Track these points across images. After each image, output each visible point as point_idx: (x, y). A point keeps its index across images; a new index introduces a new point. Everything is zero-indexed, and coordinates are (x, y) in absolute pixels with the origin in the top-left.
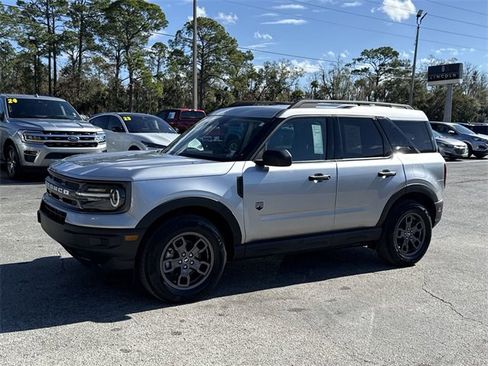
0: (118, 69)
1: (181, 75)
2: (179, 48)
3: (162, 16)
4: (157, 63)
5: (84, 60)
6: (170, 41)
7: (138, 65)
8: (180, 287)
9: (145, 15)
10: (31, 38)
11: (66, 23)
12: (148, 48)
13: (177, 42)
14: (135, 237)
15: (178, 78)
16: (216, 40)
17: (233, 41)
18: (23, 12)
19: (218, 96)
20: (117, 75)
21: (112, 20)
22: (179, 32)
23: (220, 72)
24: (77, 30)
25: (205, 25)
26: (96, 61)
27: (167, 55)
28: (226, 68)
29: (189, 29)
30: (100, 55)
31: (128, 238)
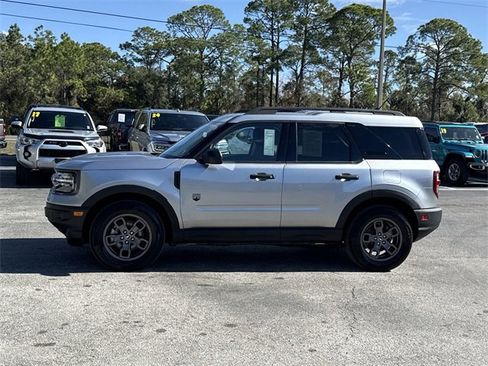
0: (341, 81)
1: (413, 85)
2: (410, 54)
3: (390, 22)
4: (384, 73)
5: (307, 75)
6: (400, 48)
7: (360, 78)
8: (121, 258)
9: (372, 22)
10: (255, 54)
11: (290, 37)
12: (376, 57)
13: (407, 49)
14: (81, 214)
15: (408, 89)
16: (454, 43)
17: (477, 43)
18: (249, 30)
19: (458, 108)
20: (339, 89)
21: (336, 30)
22: (411, 37)
23: (460, 80)
24: (301, 44)
25: (442, 28)
26: (320, 75)
27: (397, 64)
28: (468, 75)
29: (422, 32)
30: (323, 68)
31: (75, 214)
